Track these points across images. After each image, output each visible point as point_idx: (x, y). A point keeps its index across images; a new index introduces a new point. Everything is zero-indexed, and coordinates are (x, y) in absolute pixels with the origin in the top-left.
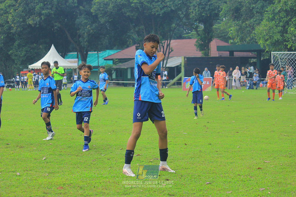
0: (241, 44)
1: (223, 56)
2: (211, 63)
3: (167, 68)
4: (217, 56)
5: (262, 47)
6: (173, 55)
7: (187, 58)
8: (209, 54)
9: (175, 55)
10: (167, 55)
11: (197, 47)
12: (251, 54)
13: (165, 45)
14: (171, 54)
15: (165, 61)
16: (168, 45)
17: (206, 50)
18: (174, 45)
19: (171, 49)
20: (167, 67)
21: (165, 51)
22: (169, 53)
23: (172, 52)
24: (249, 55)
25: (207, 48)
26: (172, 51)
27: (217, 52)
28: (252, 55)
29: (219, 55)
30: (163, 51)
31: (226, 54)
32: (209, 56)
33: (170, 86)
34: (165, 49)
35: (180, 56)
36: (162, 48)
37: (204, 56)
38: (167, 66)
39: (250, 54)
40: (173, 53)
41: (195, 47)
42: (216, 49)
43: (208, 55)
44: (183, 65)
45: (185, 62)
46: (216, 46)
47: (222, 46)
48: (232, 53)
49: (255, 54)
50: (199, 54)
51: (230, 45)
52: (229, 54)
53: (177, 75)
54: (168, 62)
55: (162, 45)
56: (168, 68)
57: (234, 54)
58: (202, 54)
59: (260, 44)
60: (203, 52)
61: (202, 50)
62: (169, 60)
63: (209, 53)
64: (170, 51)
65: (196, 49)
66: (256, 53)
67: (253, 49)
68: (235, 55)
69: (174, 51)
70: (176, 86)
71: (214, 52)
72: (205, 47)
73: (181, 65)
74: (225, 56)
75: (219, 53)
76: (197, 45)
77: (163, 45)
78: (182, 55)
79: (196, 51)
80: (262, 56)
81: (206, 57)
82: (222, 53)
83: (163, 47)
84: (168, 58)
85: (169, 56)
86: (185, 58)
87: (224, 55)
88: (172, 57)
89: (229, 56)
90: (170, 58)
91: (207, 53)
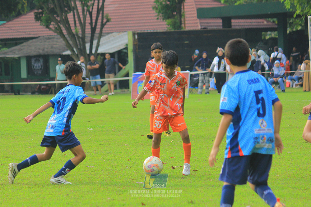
0: (245, 3)
1: (209, 28)
2: (186, 42)
3: (99, 56)
4: (199, 28)
5: (288, 6)
6: (111, 29)
7: (140, 34)
8: (183, 25)
9: (114, 29)
10: (98, 30)
12: (265, 23)
13: (94, 10)
14: (105, 26)
15: (95, 42)
16: (101, 10)
17: (176, 17)
18: (113, 9)
19: (107, 16)
20: (98, 54)
21: (94, 21)
22: (103, 25)
23: (108, 23)
24: (262, 24)
25: (177, 13)
26: (108, 21)
27: (198, 21)
28: (270, 23)
29: (201, 26)
30: (89, 21)
31: (216, 24)
32: (182, 30)
34: (94, 18)
35: (124, 32)
36: (88, 16)
37: (173, 30)
38: (100, 51)
39: (263, 22)
40: (110, 25)
41: (154, 12)
42: (196, 15)
43: (180, 27)
44: (131, 48)
45: (135, 43)
46: (195, 9)
47: (207, 9)
48: (227, 21)
49: (274, 22)
50: (163, 26)
51: (223, 5)
52: (221, 24)
54: (101, 43)
55: (88, 10)
56: (102, 54)
57: (232, 24)
58: (168, 25)
60: (169, 21)
61: (169, 18)
62: (102, 39)
63: (183, 22)
64: (105, 21)
65: (156, 16)
66: (275, 19)
67: (270, 13)
68: (234, 26)
69: (112, 20)
71: (191, 21)
72: (174, 11)
73: (126, 48)
74: (215, 28)
75: (201, 23)
76: (157, 9)
77: (91, 10)
78: (130, 30)
80: (288, 26)
81: (176, 30)
82: (207, 23)
83: (91, 14)
84: (101, 35)
85: (103, 32)
86: (134, 34)
87: (211, 26)
88: (108, 33)
89: (221, 28)
90: (105, 36)
91: (179, 24)
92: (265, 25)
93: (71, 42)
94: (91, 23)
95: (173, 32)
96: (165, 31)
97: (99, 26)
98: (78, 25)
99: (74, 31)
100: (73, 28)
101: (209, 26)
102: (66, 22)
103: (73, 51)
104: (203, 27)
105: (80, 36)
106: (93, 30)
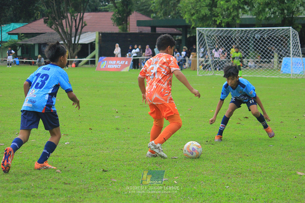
0: (164, 19)
1: (143, 32)
2: (129, 39)
3: (79, 45)
4: (137, 31)
5: (187, 22)
6: (87, 30)
7: (102, 33)
8: (128, 30)
9: (89, 30)
10: (79, 30)
11: (114, 21)
12: (175, 30)
13: (77, 19)
14: (84, 28)
15: (77, 37)
16: (81, 19)
17: (124, 25)
18: (88, 18)
19: (85, 23)
20: (79, 44)
21: (77, 25)
22: (82, 27)
23: (85, 27)
24: (173, 31)
25: (124, 23)
26: (85, 25)
27: (137, 27)
28: (178, 31)
29: (139, 30)
30: (75, 25)
31: (147, 30)
32: (128, 32)
33: (83, 65)
34: (77, 23)
35: (94, 31)
36: (74, 22)
37: (122, 32)
38: (80, 42)
39: (174, 30)
40: (87, 27)
41: (112, 21)
42: (136, 24)
43: (126, 30)
44: (97, 41)
45: (100, 38)
46: (136, 21)
47: (142, 21)
48: (154, 28)
49: (180, 30)
50: (116, 29)
51: (151, 19)
52: (150, 30)
53: (91, 53)
54: (81, 38)
55: (74, 19)
56: (81, 44)
57: (157, 30)
58: (120, 29)
59: (186, 18)
60: (120, 27)
61: (120, 25)
62: (82, 36)
63: (128, 28)
64: (83, 25)
65: (112, 24)
66: (181, 29)
67: (178, 25)
68: (158, 31)
69: (88, 25)
70: (89, 66)
71: (133, 28)
72: (123, 21)
73: (95, 41)
74: (147, 32)
75: (139, 29)
76: (113, 19)
77: (76, 19)
78: (97, 31)
79: (112, 26)
80: (188, 33)
81: (124, 32)
82: (143, 29)
83: (76, 21)
84: (81, 33)
85: (82, 31)
86: (99, 33)
87: (145, 31)
88: (85, 32)
89: (150, 32)
90: (83, 33)
91: (125, 29)
92: (176, 32)
93: (64, 37)
94: (76, 26)
95: (122, 33)
96: (118, 32)
97: (80, 28)
98: (68, 27)
99: (65, 30)
100: (65, 28)
101: (143, 31)
102: (62, 25)
103: (64, 41)
104: (140, 31)
105: (69, 33)
106: (77, 30)
